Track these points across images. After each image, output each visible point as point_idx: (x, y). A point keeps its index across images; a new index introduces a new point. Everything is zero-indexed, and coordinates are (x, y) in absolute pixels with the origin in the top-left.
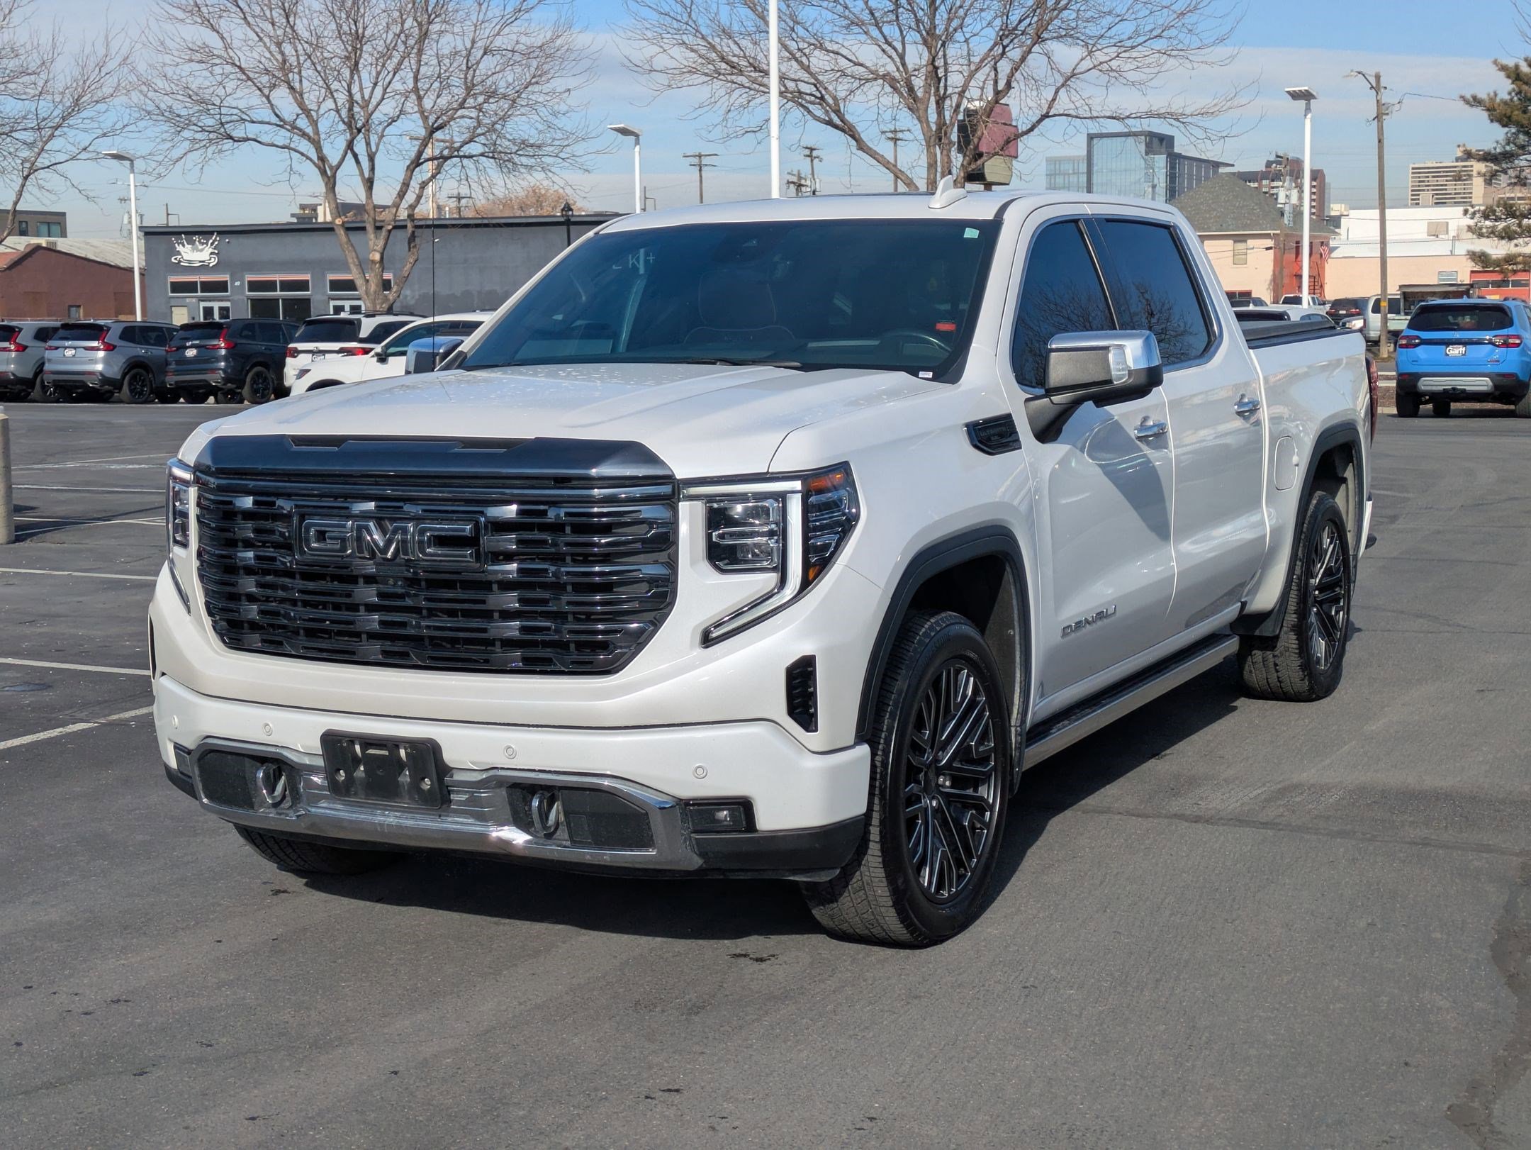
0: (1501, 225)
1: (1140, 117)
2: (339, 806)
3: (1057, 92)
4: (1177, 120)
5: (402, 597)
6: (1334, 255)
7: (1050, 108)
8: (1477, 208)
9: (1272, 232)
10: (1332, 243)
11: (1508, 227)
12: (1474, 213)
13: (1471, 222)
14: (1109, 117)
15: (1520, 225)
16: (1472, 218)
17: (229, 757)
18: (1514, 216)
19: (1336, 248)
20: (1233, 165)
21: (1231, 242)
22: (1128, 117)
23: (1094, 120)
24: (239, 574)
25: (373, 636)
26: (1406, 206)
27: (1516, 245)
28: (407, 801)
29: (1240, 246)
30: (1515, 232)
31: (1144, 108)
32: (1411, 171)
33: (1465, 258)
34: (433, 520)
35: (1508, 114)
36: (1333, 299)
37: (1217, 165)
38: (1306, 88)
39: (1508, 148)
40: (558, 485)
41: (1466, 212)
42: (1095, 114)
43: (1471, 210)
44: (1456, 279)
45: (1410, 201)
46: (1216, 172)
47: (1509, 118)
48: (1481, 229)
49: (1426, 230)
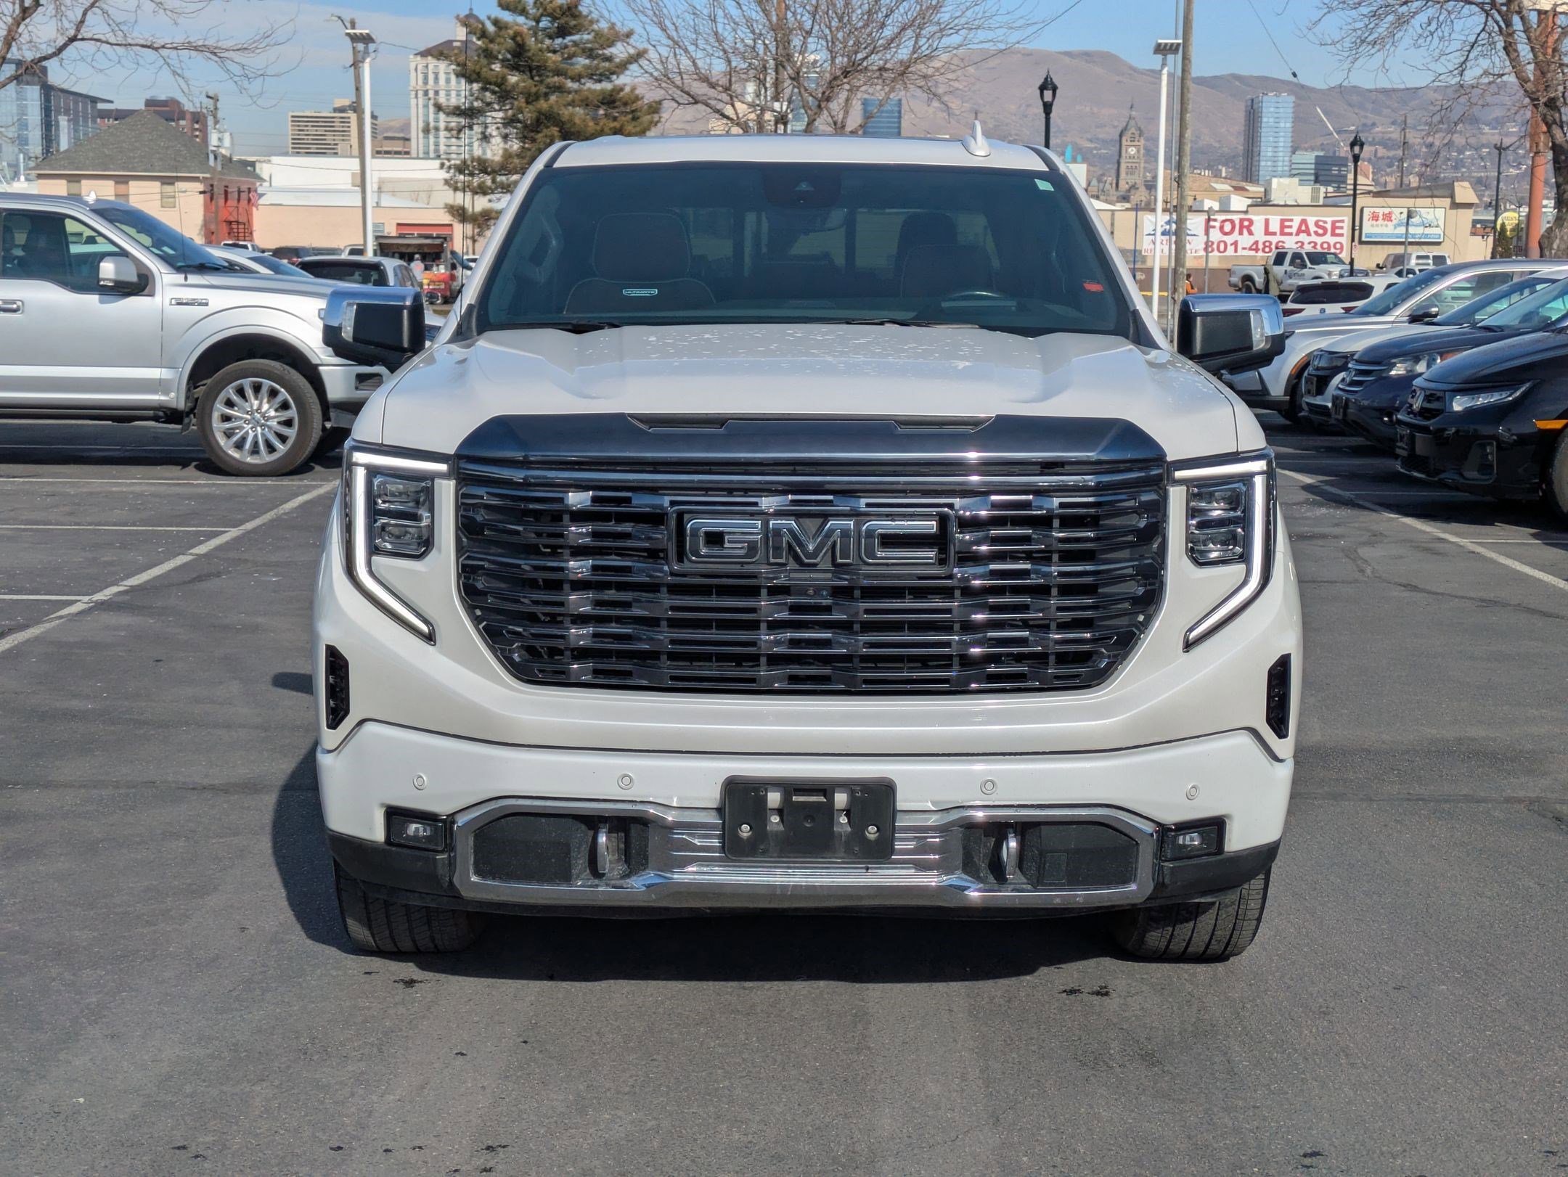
0: (476, 181)
1: (176, 48)
2: (716, 869)
3: (85, 14)
4: (215, 54)
5: (828, 609)
6: (261, 201)
7: (78, 30)
8: (453, 162)
9: (201, 175)
10: (260, 190)
11: (483, 182)
12: (450, 168)
13: (447, 176)
14: (143, 46)
15: (494, 181)
16: (448, 172)
17: (543, 820)
18: (486, 172)
19: (263, 195)
20: (112, 102)
21: (158, 184)
22: (163, 47)
23: (129, 48)
24: (562, 589)
25: (774, 660)
26: (286, 154)
27: (490, 201)
28: (843, 855)
29: (168, 189)
30: (490, 188)
31: (179, 39)
32: (290, 119)
33: (442, 211)
34: (879, 516)
35: (477, 70)
36: (274, 247)
37: (94, 100)
38: (367, 31)
39: (476, 104)
40: (1046, 471)
41: (442, 165)
42: (130, 41)
43: (447, 164)
44: (383, 231)
45: (290, 150)
46: (94, 107)
47: (478, 74)
48: (456, 182)
49: (350, 181)
